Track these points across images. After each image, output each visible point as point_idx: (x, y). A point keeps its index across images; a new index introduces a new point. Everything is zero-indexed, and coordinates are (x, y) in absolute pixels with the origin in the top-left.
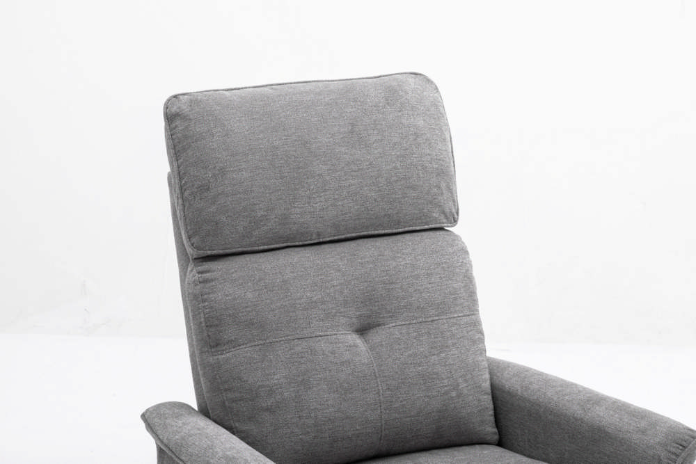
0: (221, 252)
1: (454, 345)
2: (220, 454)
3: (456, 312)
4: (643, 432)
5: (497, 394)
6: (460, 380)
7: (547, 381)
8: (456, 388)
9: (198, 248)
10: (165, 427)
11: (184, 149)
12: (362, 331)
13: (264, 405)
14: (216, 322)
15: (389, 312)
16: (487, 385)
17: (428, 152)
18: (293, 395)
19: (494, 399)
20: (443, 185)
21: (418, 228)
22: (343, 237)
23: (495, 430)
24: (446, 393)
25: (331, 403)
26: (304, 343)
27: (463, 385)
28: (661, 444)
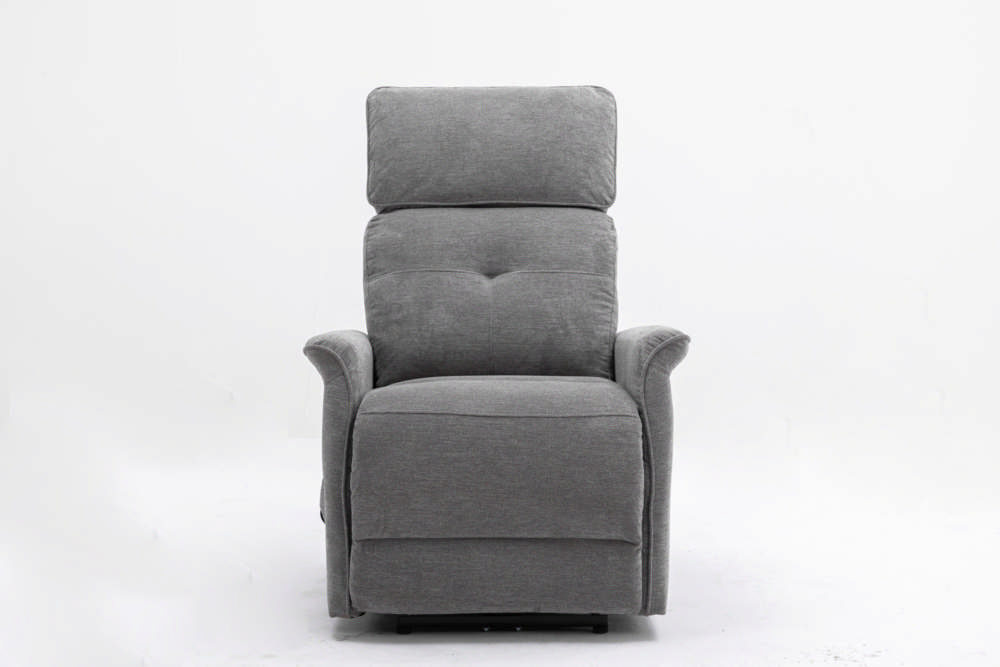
0: (391, 205)
3: (579, 269)
12: (490, 275)
13: (394, 319)
14: (372, 255)
15: (515, 261)
17: (580, 141)
18: (417, 312)
20: (592, 170)
22: (495, 202)
24: (554, 329)
25: (446, 321)
26: (434, 275)
27: (572, 327)
28: (645, 338)
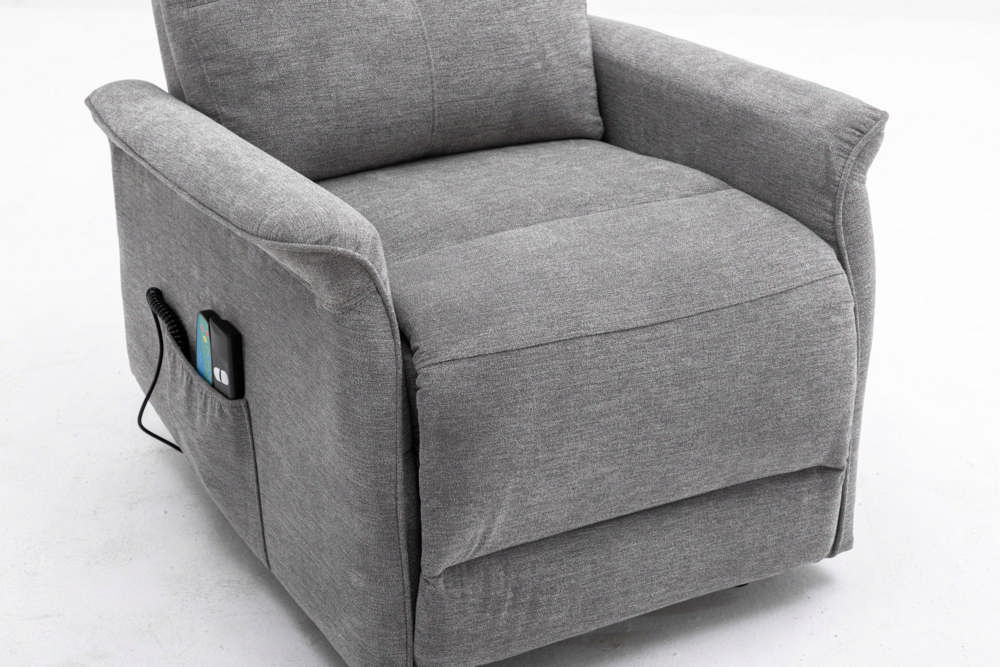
2: (198, 149)
4: (806, 113)
5: (602, 67)
6: (548, 46)
7: (674, 46)
8: (542, 56)
10: (119, 113)
13: (262, 81)
16: (587, 54)
18: (305, 66)
19: (598, 74)
23: (599, 119)
28: (827, 127)
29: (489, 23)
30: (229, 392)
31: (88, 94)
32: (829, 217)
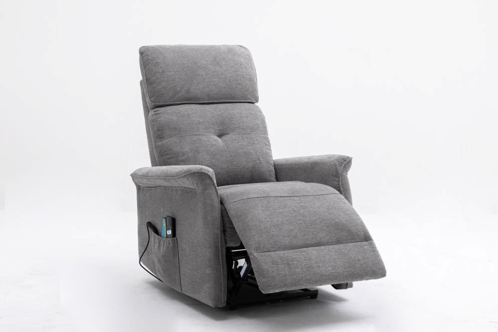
0: (163, 104)
1: (258, 143)
3: (258, 132)
5: (274, 162)
6: (260, 157)
8: (259, 159)
9: (154, 102)
11: (148, 64)
12: (220, 136)
14: (161, 129)
15: (230, 129)
17: (245, 71)
21: (242, 101)
22: (211, 101)
24: (255, 161)
25: (208, 159)
26: (197, 137)
27: (262, 159)
28: (336, 160)
29: (244, 149)
30: (171, 236)
31: (131, 173)
32: (338, 183)
